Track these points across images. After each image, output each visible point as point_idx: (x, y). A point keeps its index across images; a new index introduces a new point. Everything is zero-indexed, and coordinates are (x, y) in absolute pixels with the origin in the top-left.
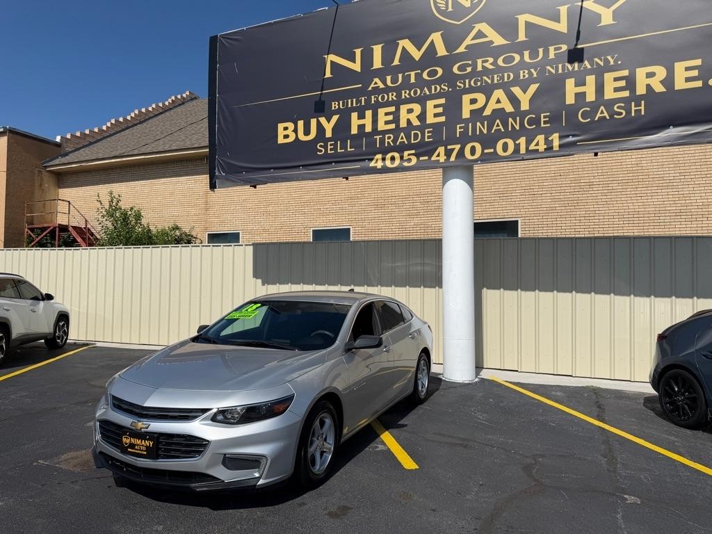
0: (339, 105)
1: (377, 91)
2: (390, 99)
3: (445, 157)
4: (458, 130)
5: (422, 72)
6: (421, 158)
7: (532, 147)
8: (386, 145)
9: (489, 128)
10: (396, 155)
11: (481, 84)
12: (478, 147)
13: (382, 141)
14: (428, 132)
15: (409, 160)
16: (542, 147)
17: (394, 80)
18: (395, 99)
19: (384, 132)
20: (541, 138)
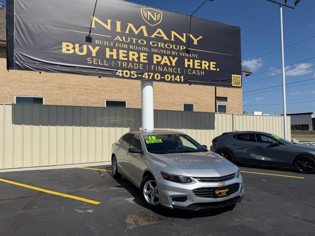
0: (99, 42)
1: (118, 41)
2: (125, 47)
3: (148, 77)
4: (152, 68)
5: (138, 40)
6: (139, 75)
7: (176, 79)
8: (124, 67)
9: (163, 70)
10: (128, 72)
11: (160, 52)
12: (159, 75)
13: (122, 64)
14: (141, 65)
15: (134, 75)
16: (179, 80)
17: (126, 39)
18: (127, 47)
19: (123, 61)
20: (178, 76)
